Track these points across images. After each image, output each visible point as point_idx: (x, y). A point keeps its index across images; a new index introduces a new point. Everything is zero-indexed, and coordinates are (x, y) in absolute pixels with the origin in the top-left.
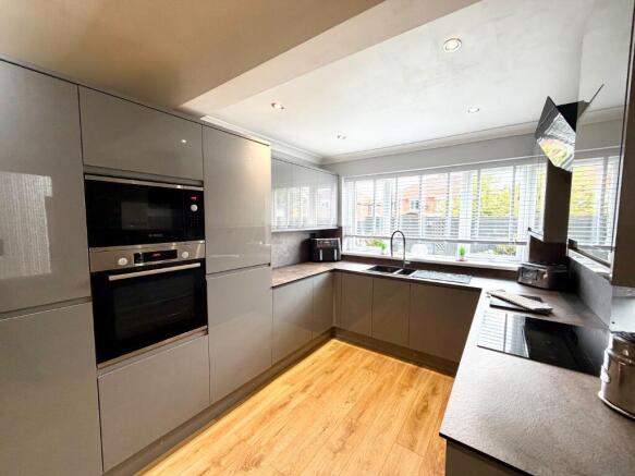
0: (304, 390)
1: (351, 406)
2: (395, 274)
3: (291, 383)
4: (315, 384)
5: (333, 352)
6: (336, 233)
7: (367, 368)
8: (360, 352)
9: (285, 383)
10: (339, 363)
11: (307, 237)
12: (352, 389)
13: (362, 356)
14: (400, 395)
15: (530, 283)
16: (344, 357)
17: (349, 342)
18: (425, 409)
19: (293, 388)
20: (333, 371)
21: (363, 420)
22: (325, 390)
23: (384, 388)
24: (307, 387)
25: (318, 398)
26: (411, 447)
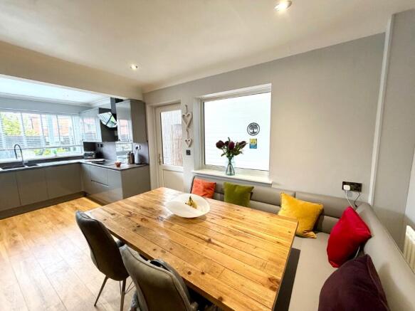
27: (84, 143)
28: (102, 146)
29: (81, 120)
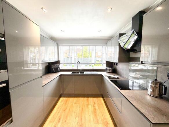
0: (59, 121)
1: (77, 118)
2: (80, 74)
3: (53, 121)
4: (62, 117)
5: (63, 102)
6: (58, 63)
7: (75, 103)
8: (71, 99)
9: (50, 122)
10: (66, 105)
11: (47, 64)
12: (75, 113)
13: (72, 100)
14: (88, 108)
15: (108, 72)
16: (67, 103)
17: (66, 97)
18: (95, 109)
19: (54, 122)
20: (66, 109)
21: (83, 122)
22: (67, 117)
23: (83, 108)
24: (60, 119)
25: (65, 122)
26: (98, 122)
27: (107, 62)
28: (117, 64)
29: (107, 48)
